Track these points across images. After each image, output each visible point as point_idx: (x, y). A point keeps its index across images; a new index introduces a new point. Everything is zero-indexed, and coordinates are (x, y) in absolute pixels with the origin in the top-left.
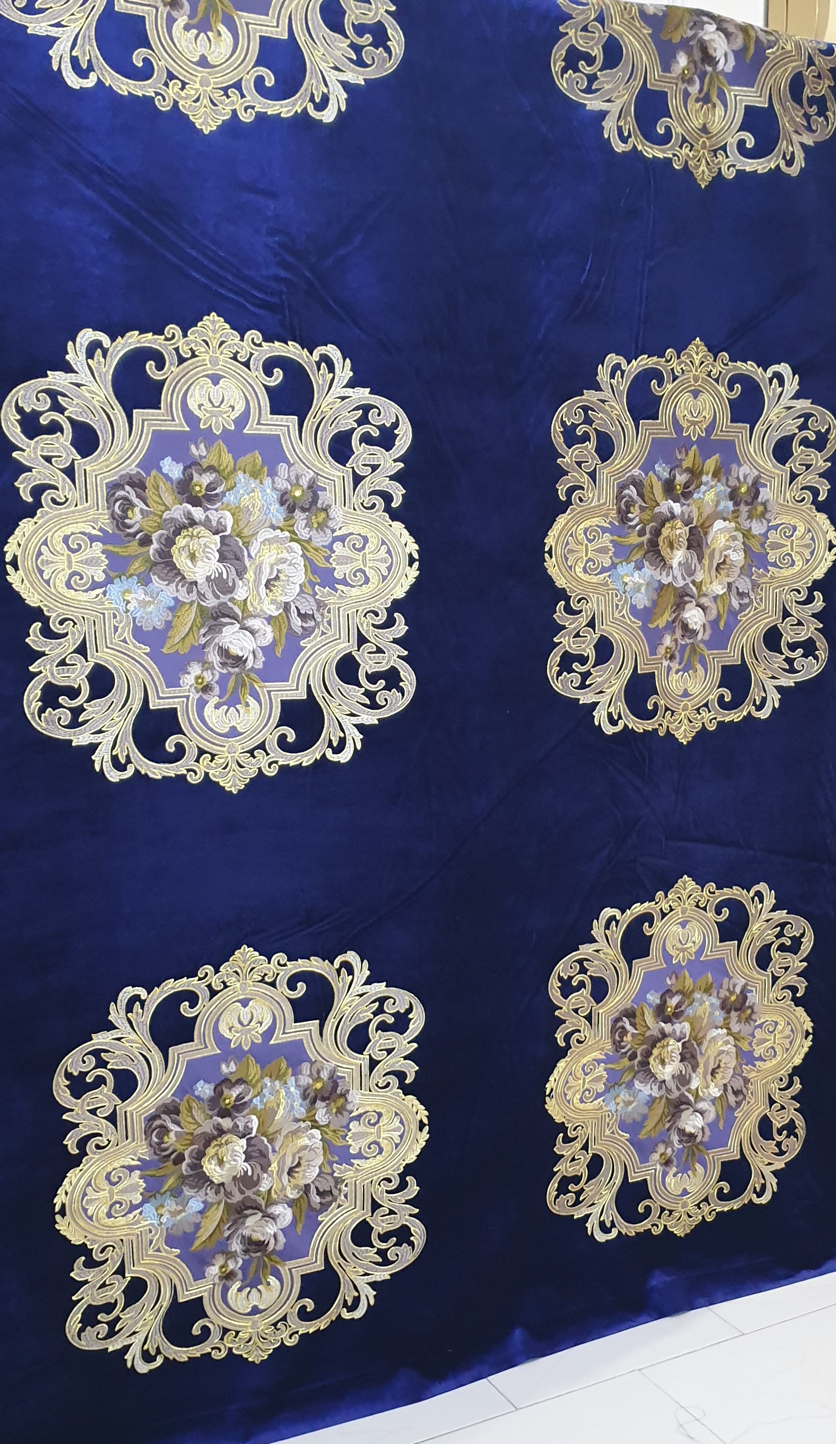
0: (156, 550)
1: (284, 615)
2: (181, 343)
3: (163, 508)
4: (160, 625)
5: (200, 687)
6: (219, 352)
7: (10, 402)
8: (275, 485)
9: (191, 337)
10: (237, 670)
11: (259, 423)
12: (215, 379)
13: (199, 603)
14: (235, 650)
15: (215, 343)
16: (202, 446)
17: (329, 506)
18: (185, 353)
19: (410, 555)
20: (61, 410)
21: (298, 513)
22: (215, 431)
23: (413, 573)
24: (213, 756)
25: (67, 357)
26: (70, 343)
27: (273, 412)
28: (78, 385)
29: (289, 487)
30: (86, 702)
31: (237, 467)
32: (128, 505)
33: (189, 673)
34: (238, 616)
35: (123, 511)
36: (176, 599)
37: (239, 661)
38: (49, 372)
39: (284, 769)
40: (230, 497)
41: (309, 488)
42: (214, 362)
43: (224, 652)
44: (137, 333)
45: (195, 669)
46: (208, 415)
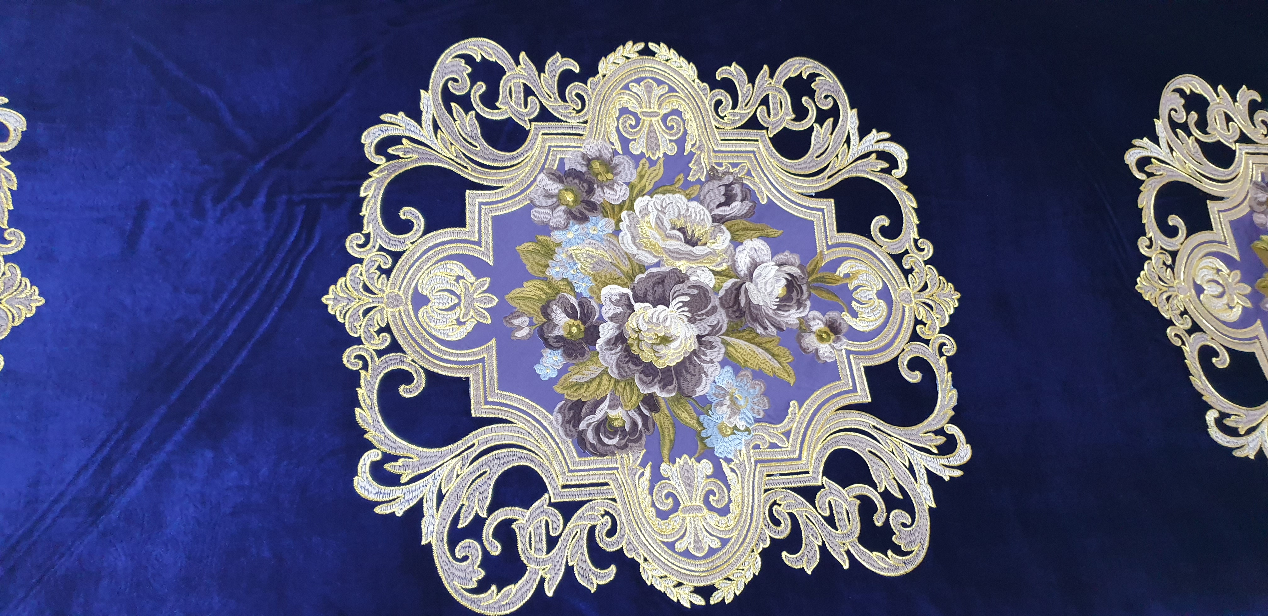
0: (663, 387)
1: (728, 223)
2: (370, 347)
3: (605, 377)
4: (760, 387)
5: (833, 337)
6: (380, 294)
7: (472, 601)
8: (562, 225)
9: (360, 333)
10: (804, 288)
11: (479, 243)
12: (419, 300)
13: (723, 335)
14: (780, 289)
15: (367, 300)
16: (516, 322)
17: (584, 156)
18: (385, 341)
19: (641, 53)
20: (478, 523)
21: (597, 197)
22: (495, 303)
23: (662, 51)
24: (918, 322)
25: (399, 514)
26: (378, 510)
27: (463, 224)
28: (440, 497)
29: (563, 208)
30: (876, 490)
31: (541, 275)
32: (605, 426)
33: (817, 350)
34: (735, 284)
35: (615, 433)
36: (723, 364)
37: (792, 284)
38: (424, 542)
39: (923, 231)
40: (583, 288)
41: (562, 182)
42: (395, 301)
43: (784, 303)
44: (357, 411)
45: (811, 341)
46: (472, 313)
